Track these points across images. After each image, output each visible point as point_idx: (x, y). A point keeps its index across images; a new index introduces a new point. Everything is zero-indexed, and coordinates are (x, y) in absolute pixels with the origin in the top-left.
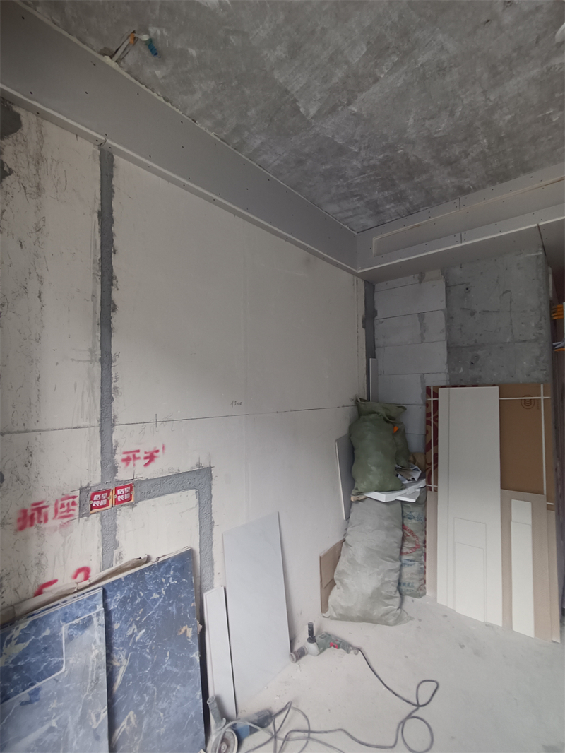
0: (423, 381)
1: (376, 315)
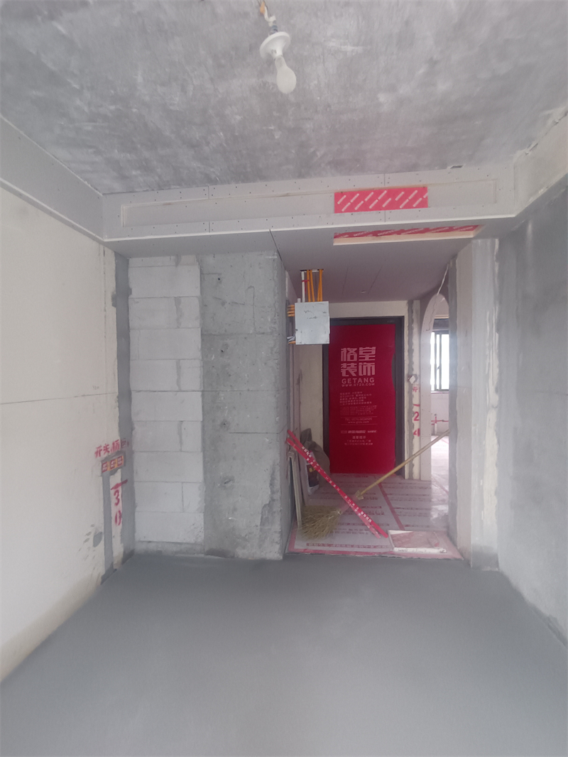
0: (178, 368)
1: (131, 294)
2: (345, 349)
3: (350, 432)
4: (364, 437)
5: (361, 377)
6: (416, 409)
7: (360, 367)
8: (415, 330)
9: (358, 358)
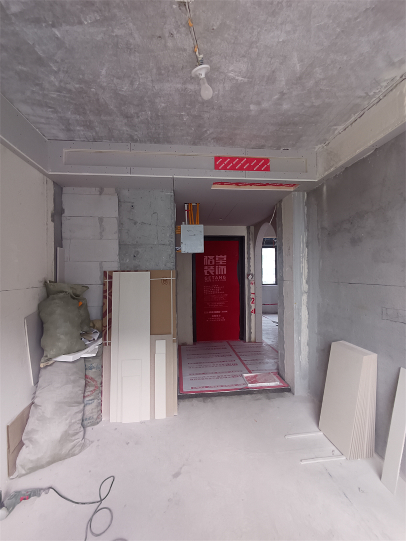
0: (101, 267)
1: (64, 213)
2: (206, 257)
3: (210, 312)
4: (220, 315)
5: (217, 275)
6: (252, 296)
7: (217, 269)
8: (252, 246)
9: (215, 263)
